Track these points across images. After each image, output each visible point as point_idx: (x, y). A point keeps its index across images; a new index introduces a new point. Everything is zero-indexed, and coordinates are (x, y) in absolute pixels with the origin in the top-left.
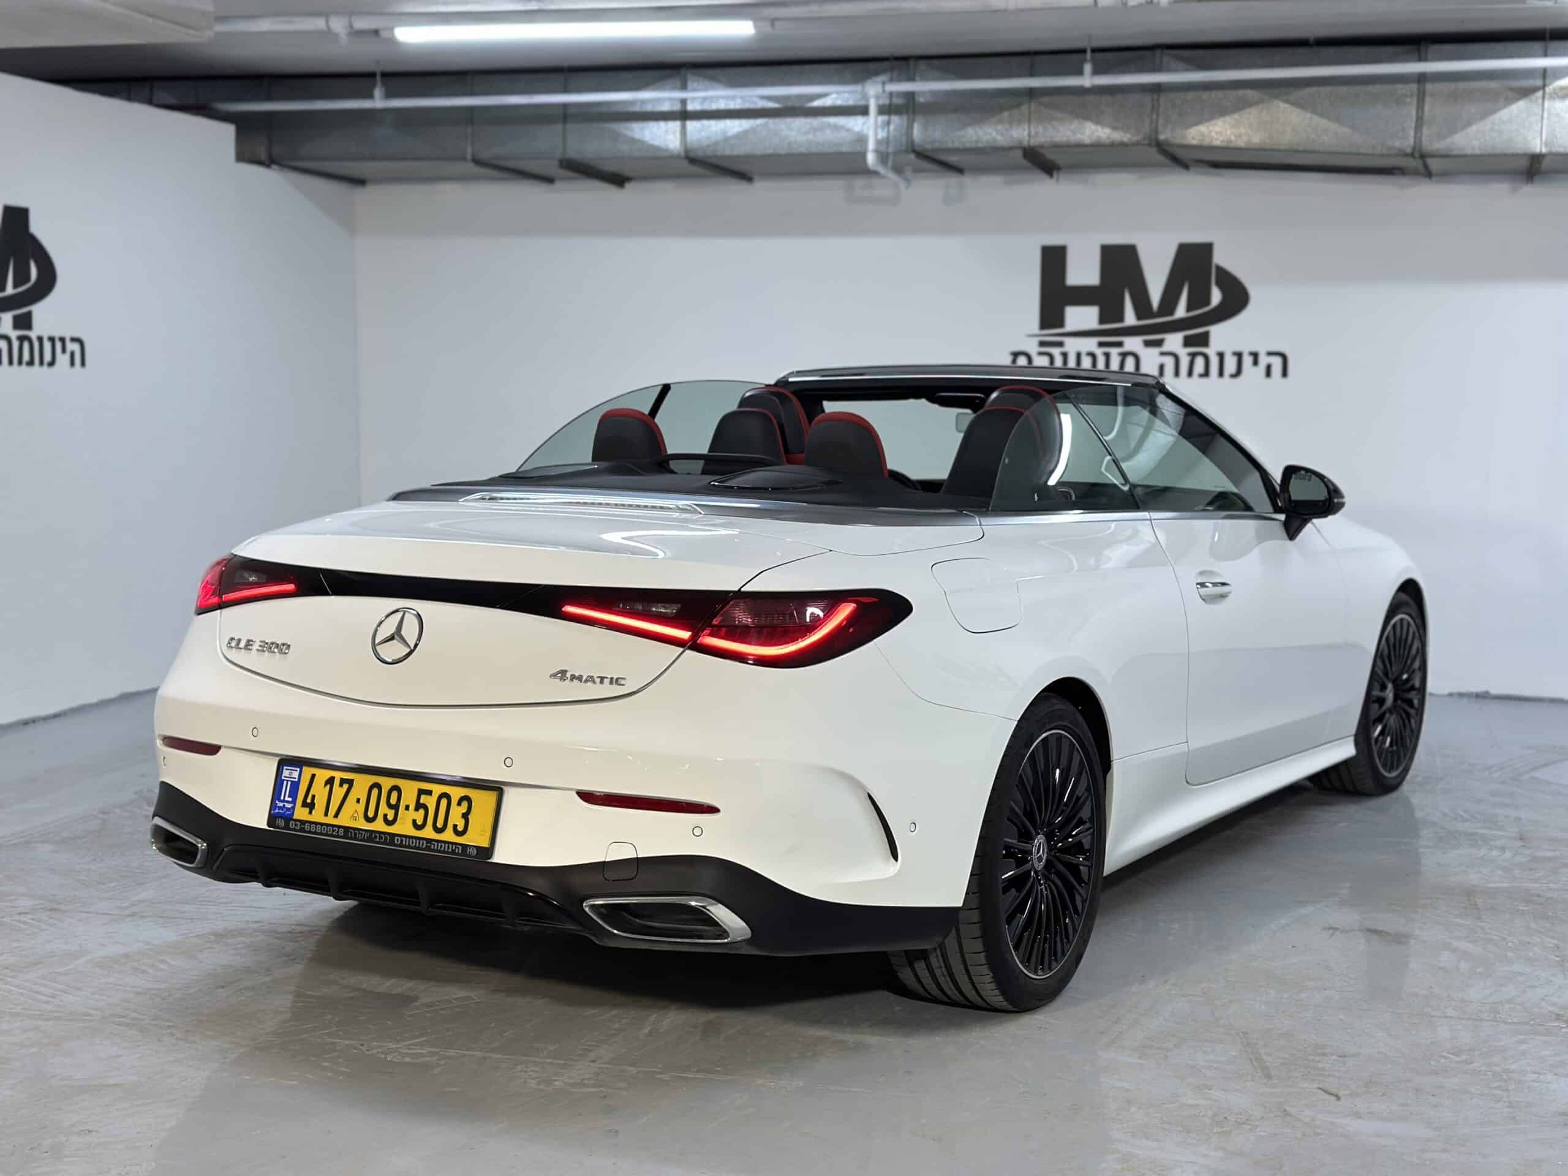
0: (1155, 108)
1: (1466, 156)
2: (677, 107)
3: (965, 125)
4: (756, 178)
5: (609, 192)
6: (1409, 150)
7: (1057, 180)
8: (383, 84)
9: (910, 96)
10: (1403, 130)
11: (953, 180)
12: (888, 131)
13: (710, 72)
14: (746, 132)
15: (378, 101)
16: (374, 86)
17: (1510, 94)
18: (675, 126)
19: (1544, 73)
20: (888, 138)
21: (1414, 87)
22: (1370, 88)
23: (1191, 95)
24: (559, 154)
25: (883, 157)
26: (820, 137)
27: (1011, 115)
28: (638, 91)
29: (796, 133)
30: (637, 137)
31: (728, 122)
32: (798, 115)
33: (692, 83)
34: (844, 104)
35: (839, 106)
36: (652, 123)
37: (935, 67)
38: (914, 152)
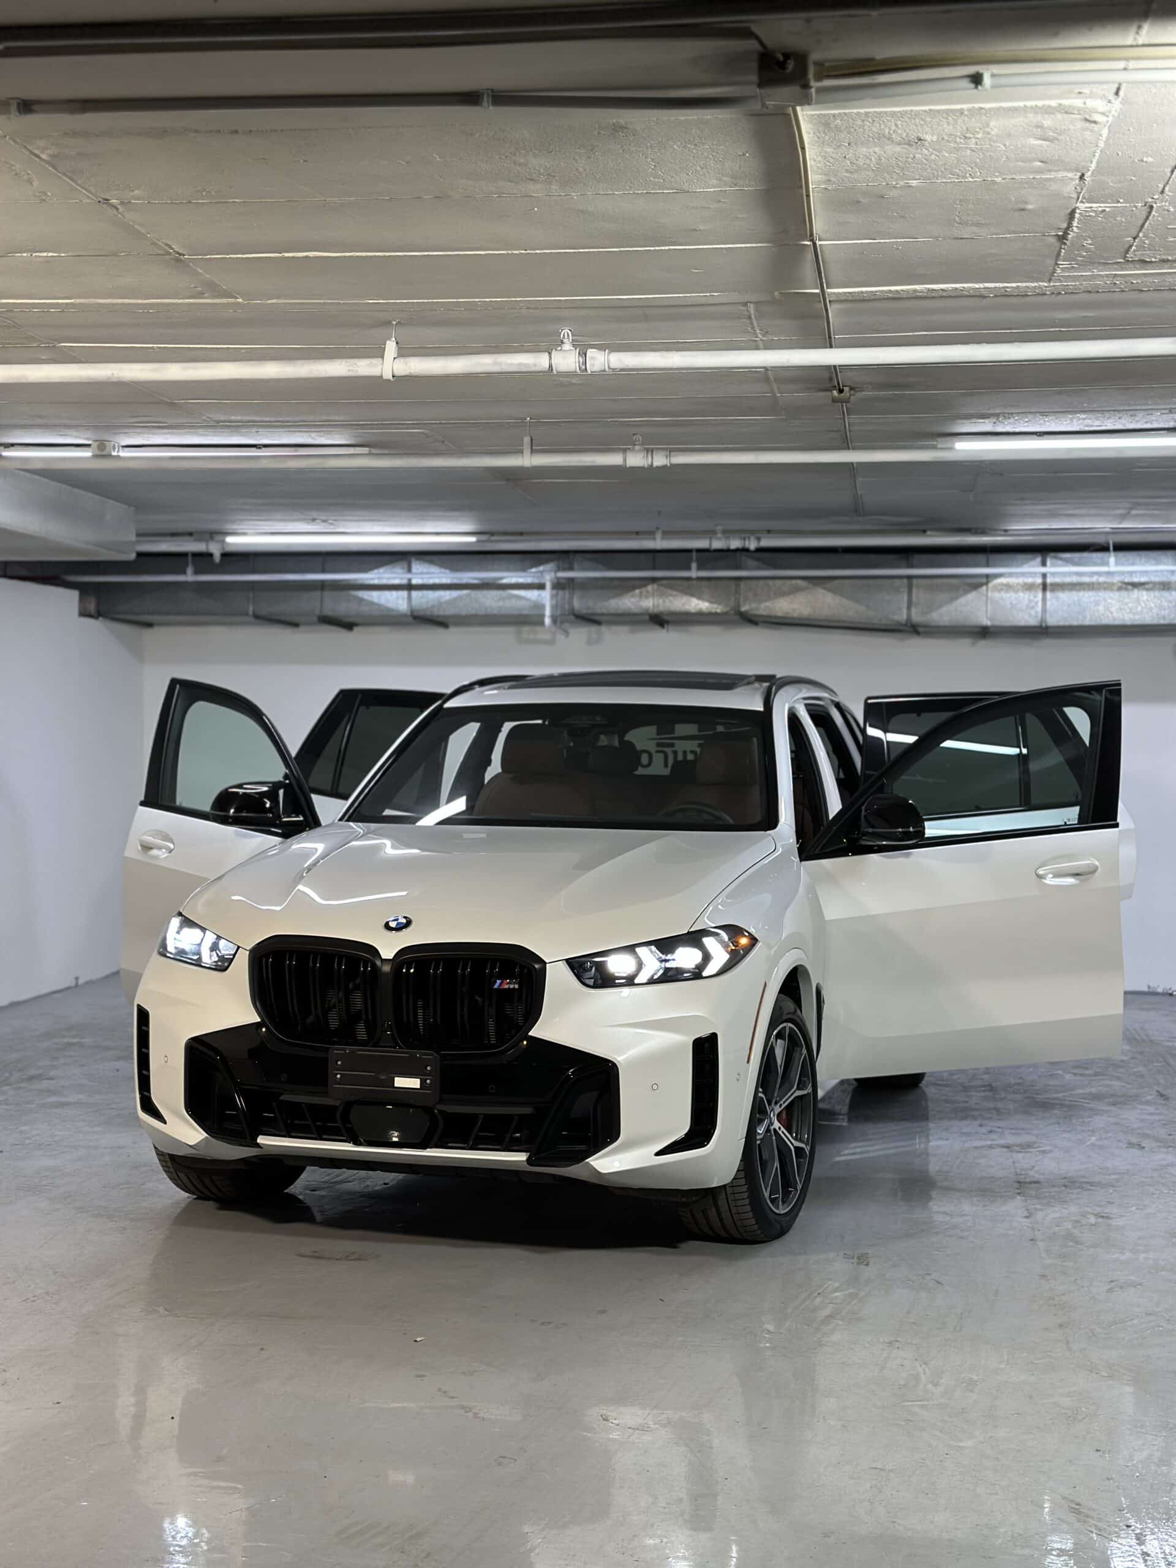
0: (737, 591)
1: (939, 627)
2: (405, 582)
3: (609, 598)
4: (451, 626)
5: (341, 635)
6: (904, 622)
7: (668, 631)
8: (193, 563)
9: (573, 579)
10: (899, 609)
11: (594, 628)
12: (557, 602)
13: (428, 558)
14: (455, 599)
15: (189, 577)
16: (187, 565)
17: (966, 588)
18: (404, 593)
19: (988, 577)
20: (556, 606)
21: (905, 581)
22: (879, 582)
23: (761, 582)
24: (318, 612)
25: (554, 620)
26: (508, 604)
27: (641, 592)
28: (376, 571)
29: (490, 601)
30: (375, 601)
31: (442, 592)
32: (492, 589)
33: (417, 567)
34: (524, 582)
35: (521, 583)
36: (386, 592)
37: (588, 559)
38: (574, 615)
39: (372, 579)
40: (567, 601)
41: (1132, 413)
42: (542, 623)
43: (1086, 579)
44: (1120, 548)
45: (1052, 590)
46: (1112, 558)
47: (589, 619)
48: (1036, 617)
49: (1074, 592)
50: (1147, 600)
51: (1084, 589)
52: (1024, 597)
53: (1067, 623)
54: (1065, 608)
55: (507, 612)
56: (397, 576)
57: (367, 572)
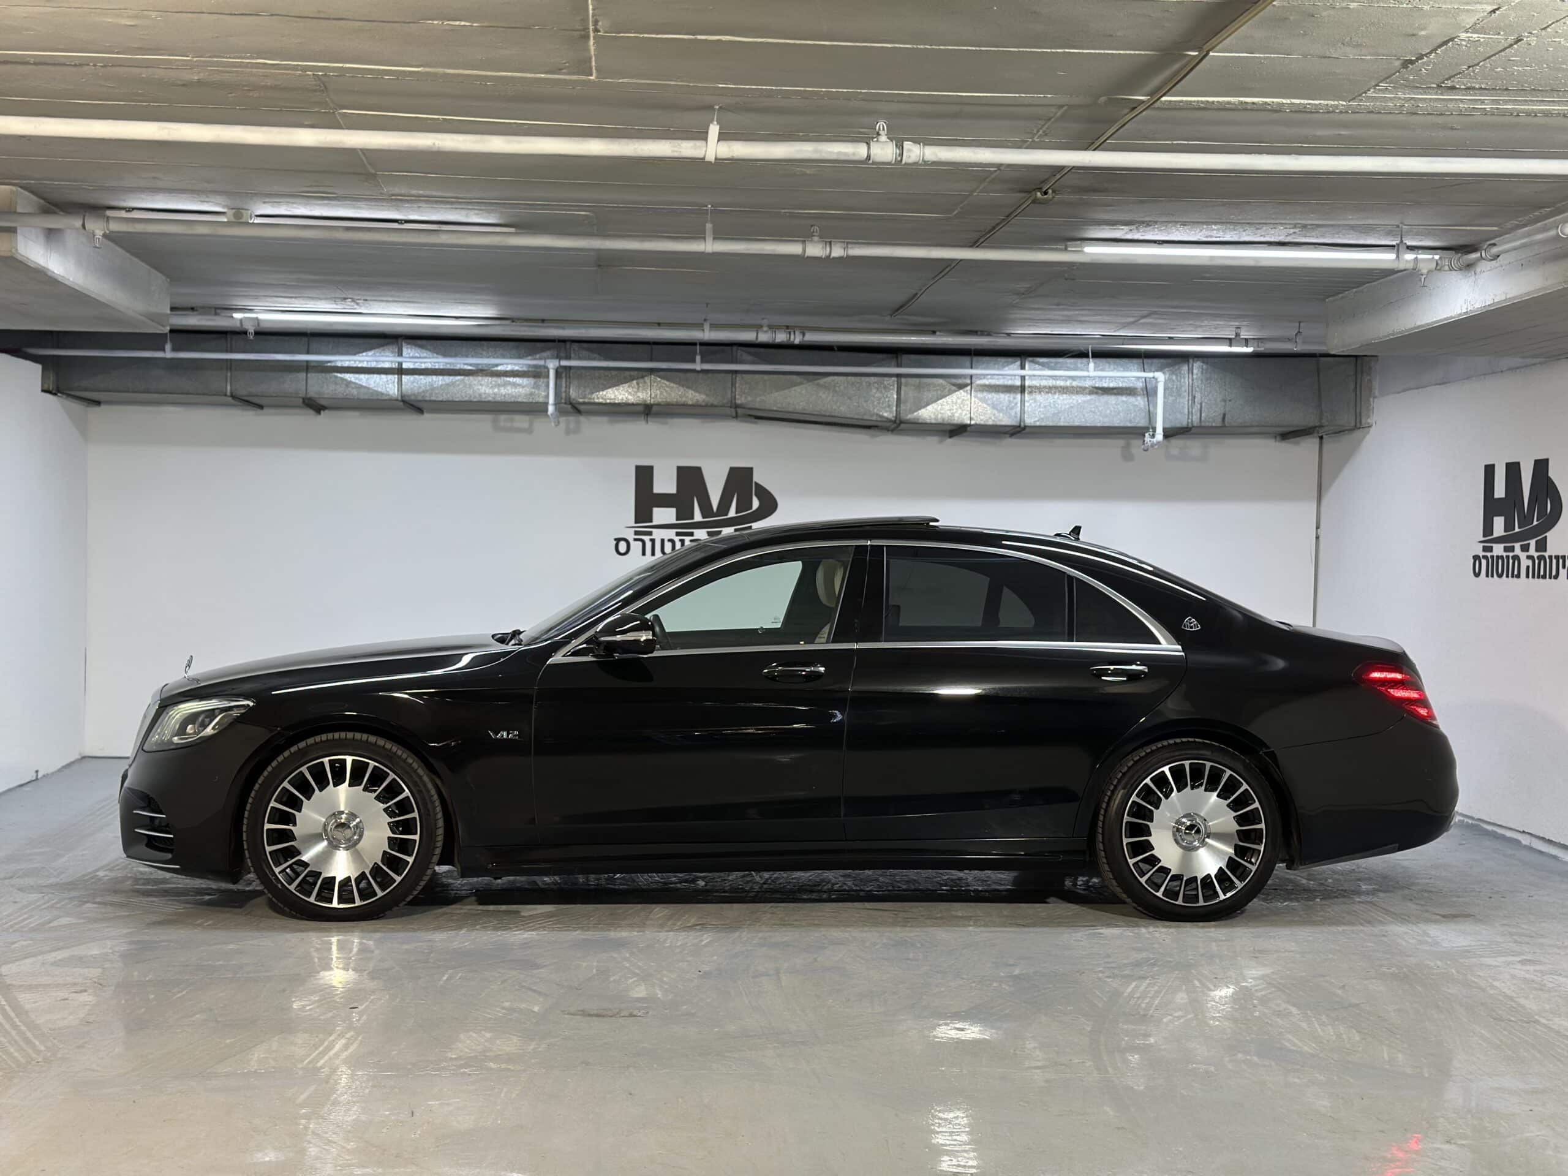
0: (733, 384)
1: (926, 424)
2: (395, 366)
3: (606, 388)
4: (425, 411)
5: (308, 418)
6: (893, 419)
7: (647, 422)
9: (570, 368)
10: (889, 406)
11: (572, 418)
12: (558, 391)
13: (419, 342)
14: (448, 385)
15: (168, 353)
17: (954, 388)
18: (396, 376)
19: (971, 377)
20: (556, 394)
21: (894, 379)
22: (867, 379)
23: (757, 376)
24: (302, 394)
25: (554, 410)
26: (503, 391)
27: (638, 384)
28: (364, 354)
29: (484, 388)
30: (364, 384)
31: (434, 378)
32: (487, 375)
33: (409, 351)
34: (520, 369)
35: (517, 371)
36: (375, 376)
37: (584, 349)
38: (571, 404)
39: (360, 361)
40: (563, 389)
41: (1258, 227)
42: (547, 411)
43: (1061, 383)
44: (1099, 355)
45: (1030, 393)
47: (572, 408)
48: (1016, 417)
49: (1050, 395)
50: (1115, 404)
51: (1060, 392)
52: (1004, 397)
53: (1043, 424)
54: (1042, 410)
55: (502, 399)
56: (387, 359)
57: (355, 354)
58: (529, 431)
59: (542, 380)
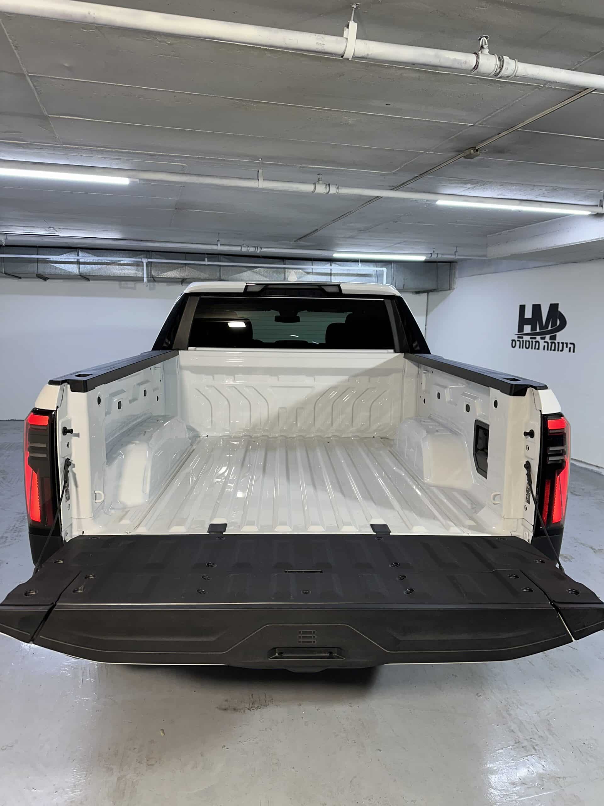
0: (220, 271)
2: (76, 260)
3: (167, 271)
4: (90, 280)
5: (41, 283)
9: (152, 262)
11: (152, 284)
13: (88, 250)
14: (99, 269)
17: (305, 273)
18: (76, 265)
20: (147, 274)
23: (229, 268)
24: (36, 272)
26: (124, 272)
27: (181, 270)
28: (63, 255)
29: (116, 270)
30: (63, 268)
31: (94, 266)
32: (116, 265)
33: (81, 254)
34: (131, 263)
35: (129, 263)
36: (68, 265)
37: (157, 255)
38: (153, 278)
39: (61, 258)
40: (149, 272)
42: (143, 280)
44: (362, 261)
45: (334, 275)
46: (360, 264)
47: (153, 279)
49: (342, 276)
51: (345, 275)
52: (325, 277)
55: (123, 275)
56: (72, 257)
57: (58, 255)
58: (134, 288)
59: (140, 267)
